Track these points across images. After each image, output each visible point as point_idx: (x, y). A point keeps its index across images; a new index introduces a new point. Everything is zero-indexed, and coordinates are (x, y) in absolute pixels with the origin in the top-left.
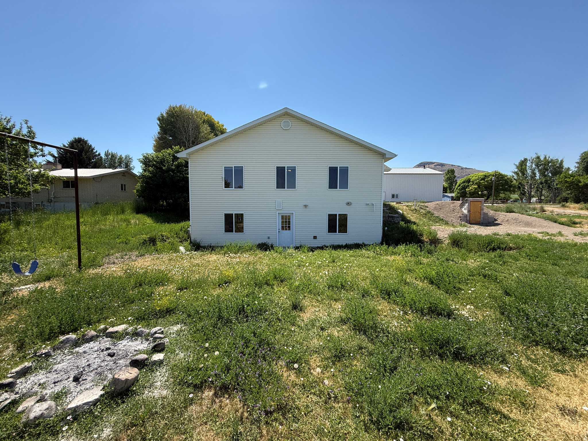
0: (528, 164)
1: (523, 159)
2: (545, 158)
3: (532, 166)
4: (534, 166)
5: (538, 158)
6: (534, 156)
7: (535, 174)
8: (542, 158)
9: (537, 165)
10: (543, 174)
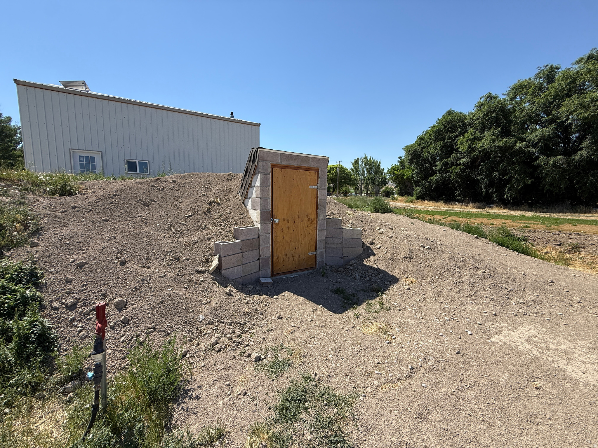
0: (360, 162)
1: (356, 159)
2: (370, 159)
3: (362, 165)
4: (363, 165)
5: (366, 158)
6: (364, 156)
7: (364, 172)
8: (368, 159)
9: (366, 165)
10: (369, 172)
